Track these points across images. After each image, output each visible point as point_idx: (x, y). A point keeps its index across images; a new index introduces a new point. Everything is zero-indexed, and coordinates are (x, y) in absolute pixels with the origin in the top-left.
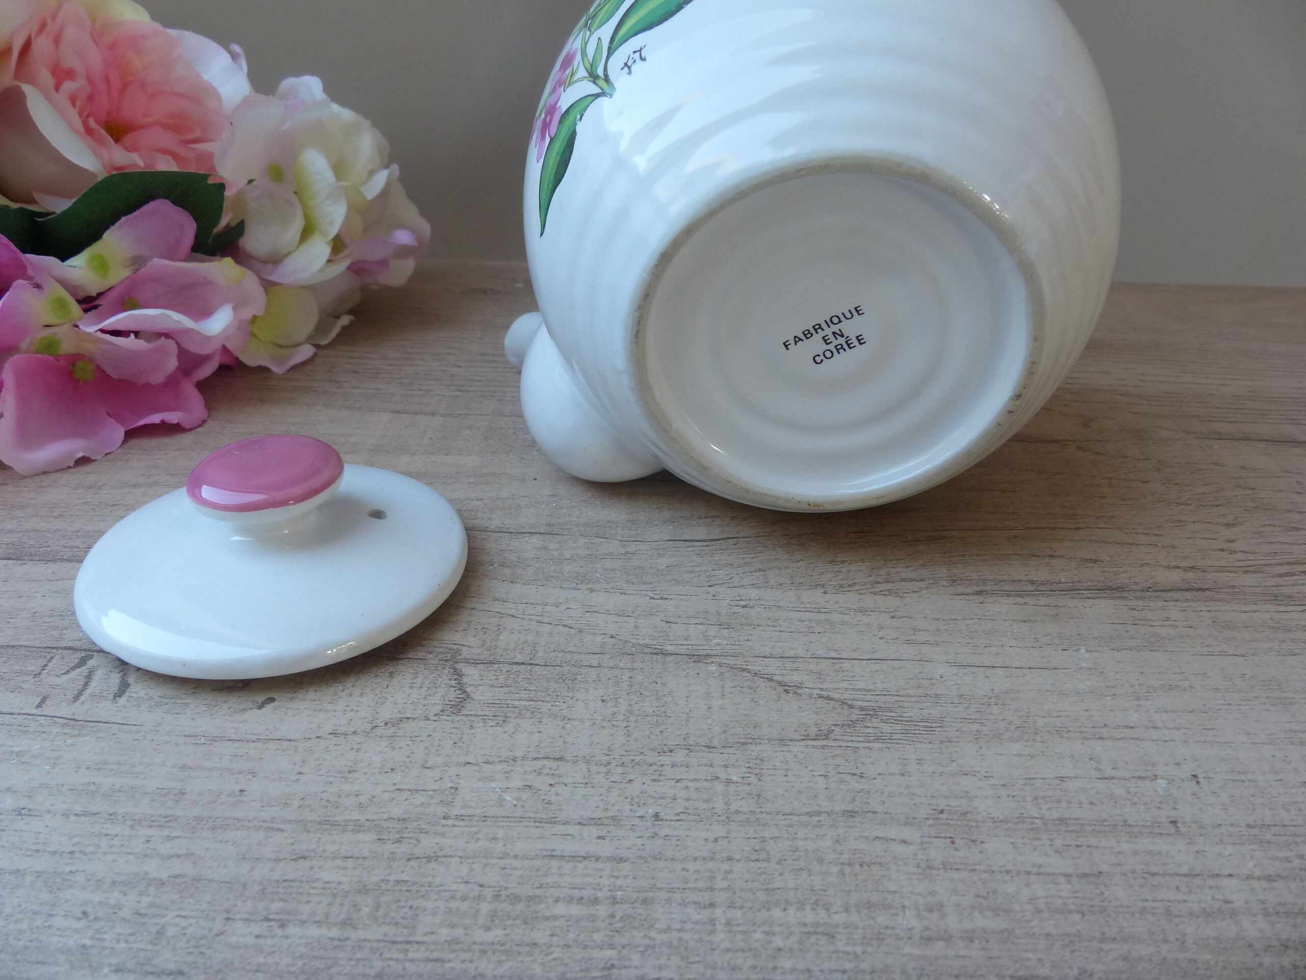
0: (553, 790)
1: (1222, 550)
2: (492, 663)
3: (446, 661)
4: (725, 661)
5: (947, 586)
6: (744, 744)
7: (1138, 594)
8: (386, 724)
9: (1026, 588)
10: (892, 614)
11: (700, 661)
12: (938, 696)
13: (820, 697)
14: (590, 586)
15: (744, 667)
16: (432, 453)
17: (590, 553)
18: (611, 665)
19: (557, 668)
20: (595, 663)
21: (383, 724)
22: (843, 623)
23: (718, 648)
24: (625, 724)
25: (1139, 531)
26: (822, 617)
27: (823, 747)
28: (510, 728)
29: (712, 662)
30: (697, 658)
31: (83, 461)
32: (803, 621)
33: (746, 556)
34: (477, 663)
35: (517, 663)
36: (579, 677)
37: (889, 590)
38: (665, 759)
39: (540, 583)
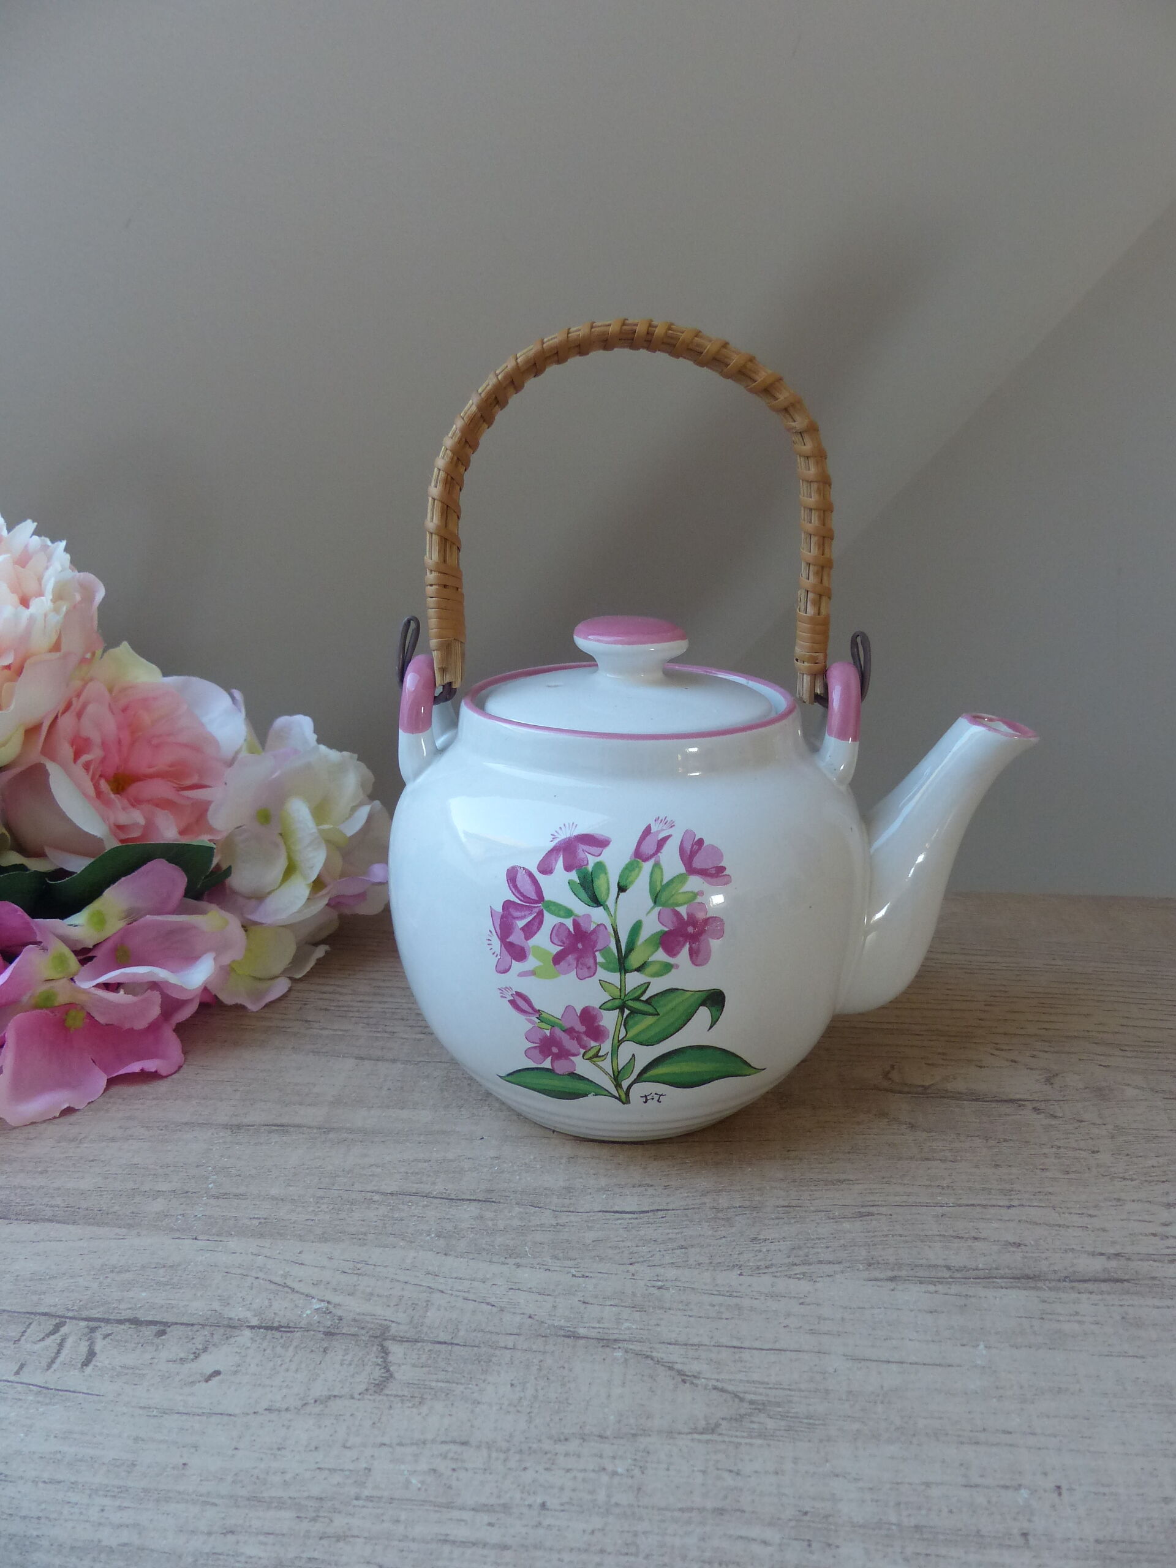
0: (455, 1474)
1: (1154, 1235)
2: (416, 1341)
3: (376, 1337)
4: (631, 1347)
5: (864, 1270)
6: (634, 1435)
7: (1053, 1284)
8: (316, 1401)
9: (940, 1274)
10: (801, 1301)
11: (608, 1346)
12: (827, 1391)
13: (715, 1388)
14: (518, 1260)
15: (649, 1353)
16: (388, 1107)
17: (523, 1224)
18: (525, 1347)
19: (475, 1349)
20: (510, 1345)
21: (312, 1401)
22: (752, 1309)
23: (627, 1332)
24: (529, 1410)
25: (1073, 1211)
26: (733, 1301)
27: (707, 1442)
28: (424, 1409)
29: (619, 1348)
30: (607, 1342)
31: (69, 1111)
32: (714, 1306)
33: (671, 1231)
34: (403, 1341)
35: (440, 1343)
36: (494, 1359)
37: (804, 1274)
38: (560, 1448)
39: (471, 1256)
